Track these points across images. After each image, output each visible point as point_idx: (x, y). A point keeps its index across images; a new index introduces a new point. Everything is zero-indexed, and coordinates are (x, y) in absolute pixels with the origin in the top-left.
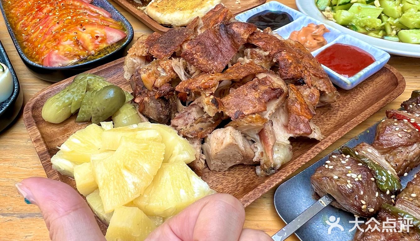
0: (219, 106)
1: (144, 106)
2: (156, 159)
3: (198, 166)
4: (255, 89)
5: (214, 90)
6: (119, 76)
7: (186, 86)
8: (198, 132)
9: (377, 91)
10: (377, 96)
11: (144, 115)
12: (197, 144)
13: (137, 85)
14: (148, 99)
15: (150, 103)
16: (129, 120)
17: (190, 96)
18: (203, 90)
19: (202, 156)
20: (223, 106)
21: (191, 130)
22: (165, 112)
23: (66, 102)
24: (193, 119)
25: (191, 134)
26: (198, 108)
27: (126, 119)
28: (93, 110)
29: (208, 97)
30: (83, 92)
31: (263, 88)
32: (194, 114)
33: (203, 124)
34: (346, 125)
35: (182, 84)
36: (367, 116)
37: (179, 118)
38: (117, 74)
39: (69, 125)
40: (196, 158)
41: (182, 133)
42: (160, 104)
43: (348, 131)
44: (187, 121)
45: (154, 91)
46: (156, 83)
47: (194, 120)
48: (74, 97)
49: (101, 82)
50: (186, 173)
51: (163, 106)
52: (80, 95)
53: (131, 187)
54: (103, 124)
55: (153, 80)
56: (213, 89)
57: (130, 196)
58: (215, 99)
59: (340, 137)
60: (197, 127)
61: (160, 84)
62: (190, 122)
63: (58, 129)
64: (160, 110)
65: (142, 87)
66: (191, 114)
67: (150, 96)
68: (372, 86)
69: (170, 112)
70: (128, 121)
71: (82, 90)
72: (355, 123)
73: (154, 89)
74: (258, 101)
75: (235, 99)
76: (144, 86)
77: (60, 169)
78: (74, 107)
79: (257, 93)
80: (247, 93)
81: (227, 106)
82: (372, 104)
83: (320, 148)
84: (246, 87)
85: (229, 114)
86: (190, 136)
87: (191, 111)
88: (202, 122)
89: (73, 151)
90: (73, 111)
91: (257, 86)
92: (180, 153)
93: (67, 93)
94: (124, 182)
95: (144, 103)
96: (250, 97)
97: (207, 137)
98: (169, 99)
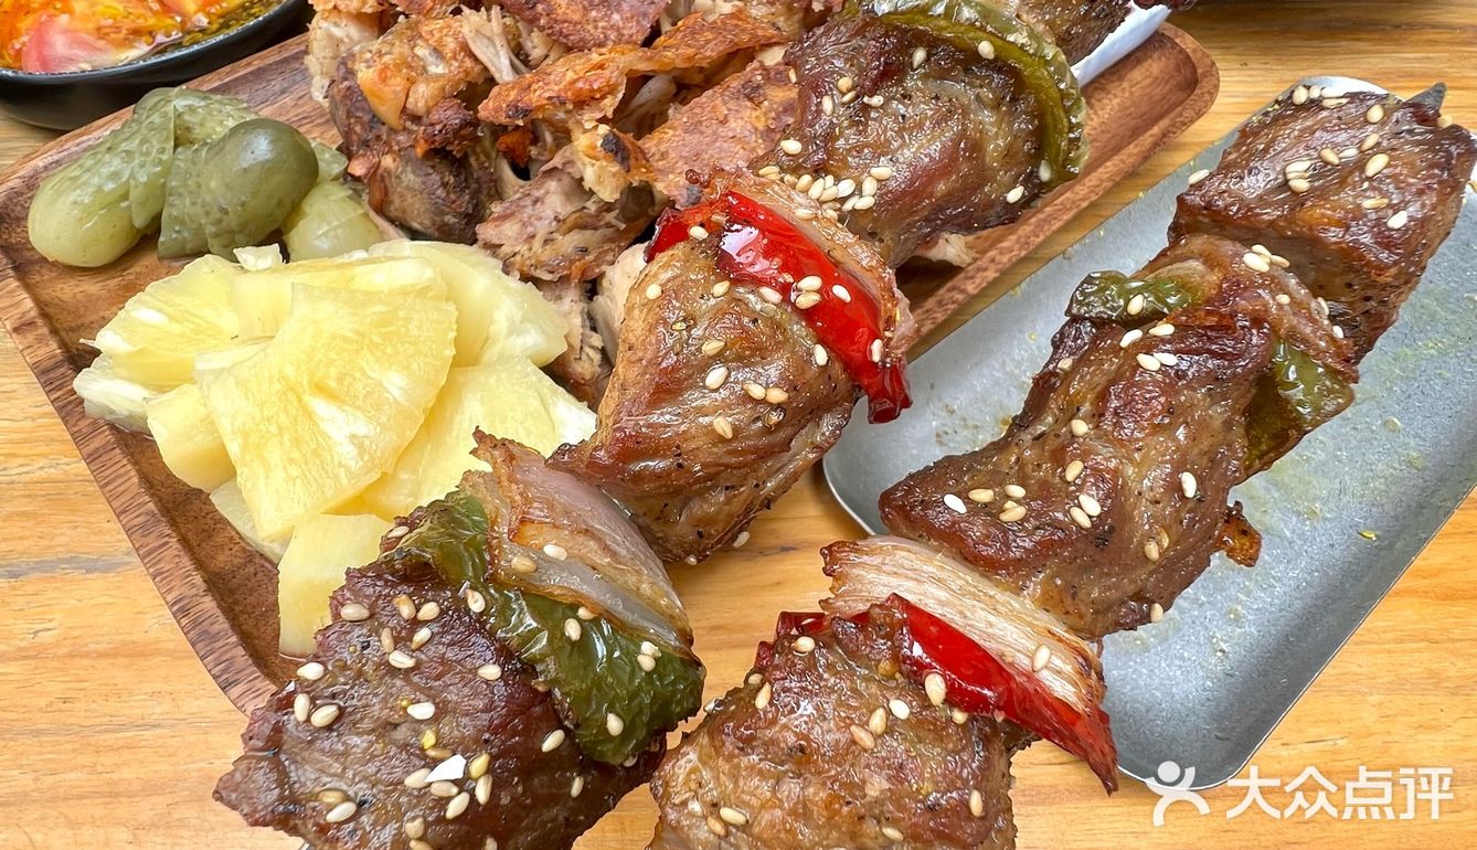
0: (632, 162)
1: (385, 187)
2: (425, 356)
3: (580, 370)
4: (751, 99)
5: (609, 105)
6: (300, 98)
7: (511, 98)
8: (572, 262)
9: (1132, 109)
10: (1133, 123)
11: (392, 221)
12: (571, 302)
13: (349, 115)
14: (394, 160)
15: (402, 173)
16: (336, 237)
17: (539, 144)
18: (571, 107)
19: (591, 337)
20: (644, 162)
21: (547, 255)
22: (458, 203)
23: (106, 189)
24: (552, 217)
25: (549, 268)
26: (566, 180)
27: (325, 234)
28: (207, 209)
29: (590, 130)
30: (163, 151)
31: (781, 94)
32: (553, 201)
33: (588, 233)
34: (1041, 216)
35: (500, 94)
36: (1105, 184)
37: (504, 217)
38: (292, 93)
39: (138, 270)
40: (570, 345)
41: (517, 266)
42: (435, 177)
43: (1048, 233)
44: (532, 225)
45: (410, 132)
46: (411, 100)
47: (554, 223)
48: (133, 171)
49: (229, 115)
50: (535, 394)
51: (447, 183)
52: (153, 160)
53: (346, 452)
54: (247, 255)
55: (398, 89)
56: (605, 101)
57: (345, 481)
58: (614, 134)
59: (1024, 253)
60: (569, 242)
61: (427, 102)
62: (542, 229)
63: (100, 284)
64: (438, 197)
65: (366, 118)
66: (543, 202)
67: (396, 148)
68: (1119, 94)
69: (477, 204)
70: (335, 241)
71: (159, 146)
72: (1069, 206)
73: (408, 124)
74: (764, 140)
75: (687, 137)
76: (374, 116)
77: (112, 412)
78: (142, 204)
79: (758, 113)
80: (726, 112)
81: (661, 163)
82: (1117, 150)
83: (963, 291)
84: (722, 95)
85: (670, 191)
86: (547, 277)
87: (542, 191)
88: (583, 227)
89: (142, 352)
90: (140, 221)
91: (759, 87)
92: (513, 330)
93: (107, 156)
94: (320, 439)
95: (382, 177)
96: (735, 125)
97: (602, 275)
98: (466, 155)
